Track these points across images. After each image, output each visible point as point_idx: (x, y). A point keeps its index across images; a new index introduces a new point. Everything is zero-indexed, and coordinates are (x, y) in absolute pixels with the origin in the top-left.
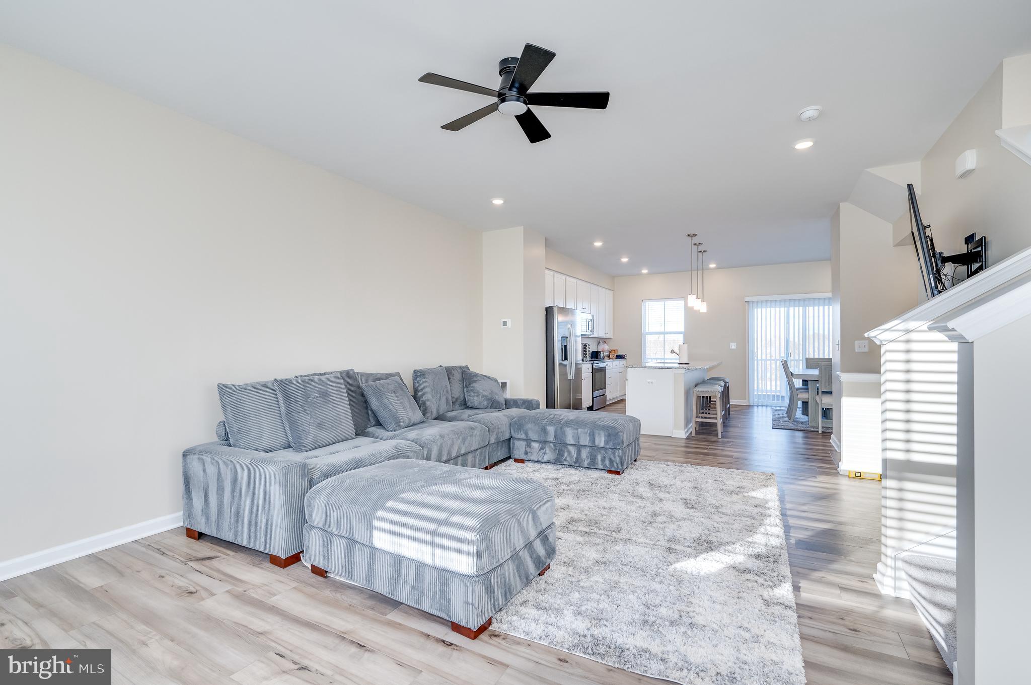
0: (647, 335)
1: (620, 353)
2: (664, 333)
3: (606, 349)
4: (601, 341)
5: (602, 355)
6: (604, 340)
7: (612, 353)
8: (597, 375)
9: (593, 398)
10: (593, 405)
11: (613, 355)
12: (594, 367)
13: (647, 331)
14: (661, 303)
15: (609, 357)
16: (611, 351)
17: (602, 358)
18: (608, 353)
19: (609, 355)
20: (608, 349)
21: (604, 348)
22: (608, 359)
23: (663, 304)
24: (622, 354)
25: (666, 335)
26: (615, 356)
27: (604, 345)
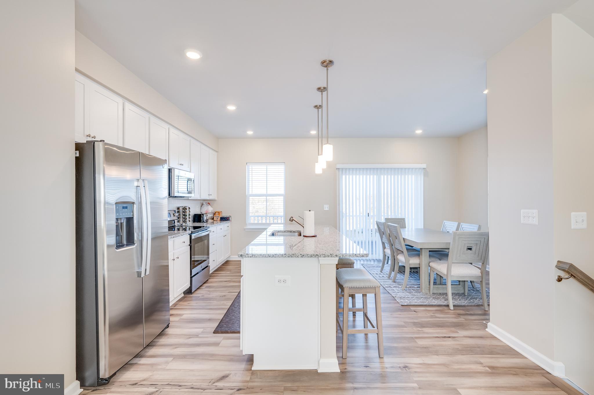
0: (250, 197)
1: (224, 215)
2: (267, 195)
3: (210, 211)
4: (204, 203)
5: (205, 218)
6: (209, 202)
7: (217, 215)
8: (197, 246)
9: (191, 277)
10: (191, 288)
11: (217, 218)
12: (193, 237)
13: (250, 193)
14: (263, 167)
15: (213, 219)
16: (215, 213)
17: (205, 221)
18: (212, 215)
19: (213, 218)
20: (212, 211)
21: (207, 210)
22: (213, 221)
23: (266, 167)
24: (227, 215)
25: (268, 197)
26: (219, 218)
27: (208, 207)
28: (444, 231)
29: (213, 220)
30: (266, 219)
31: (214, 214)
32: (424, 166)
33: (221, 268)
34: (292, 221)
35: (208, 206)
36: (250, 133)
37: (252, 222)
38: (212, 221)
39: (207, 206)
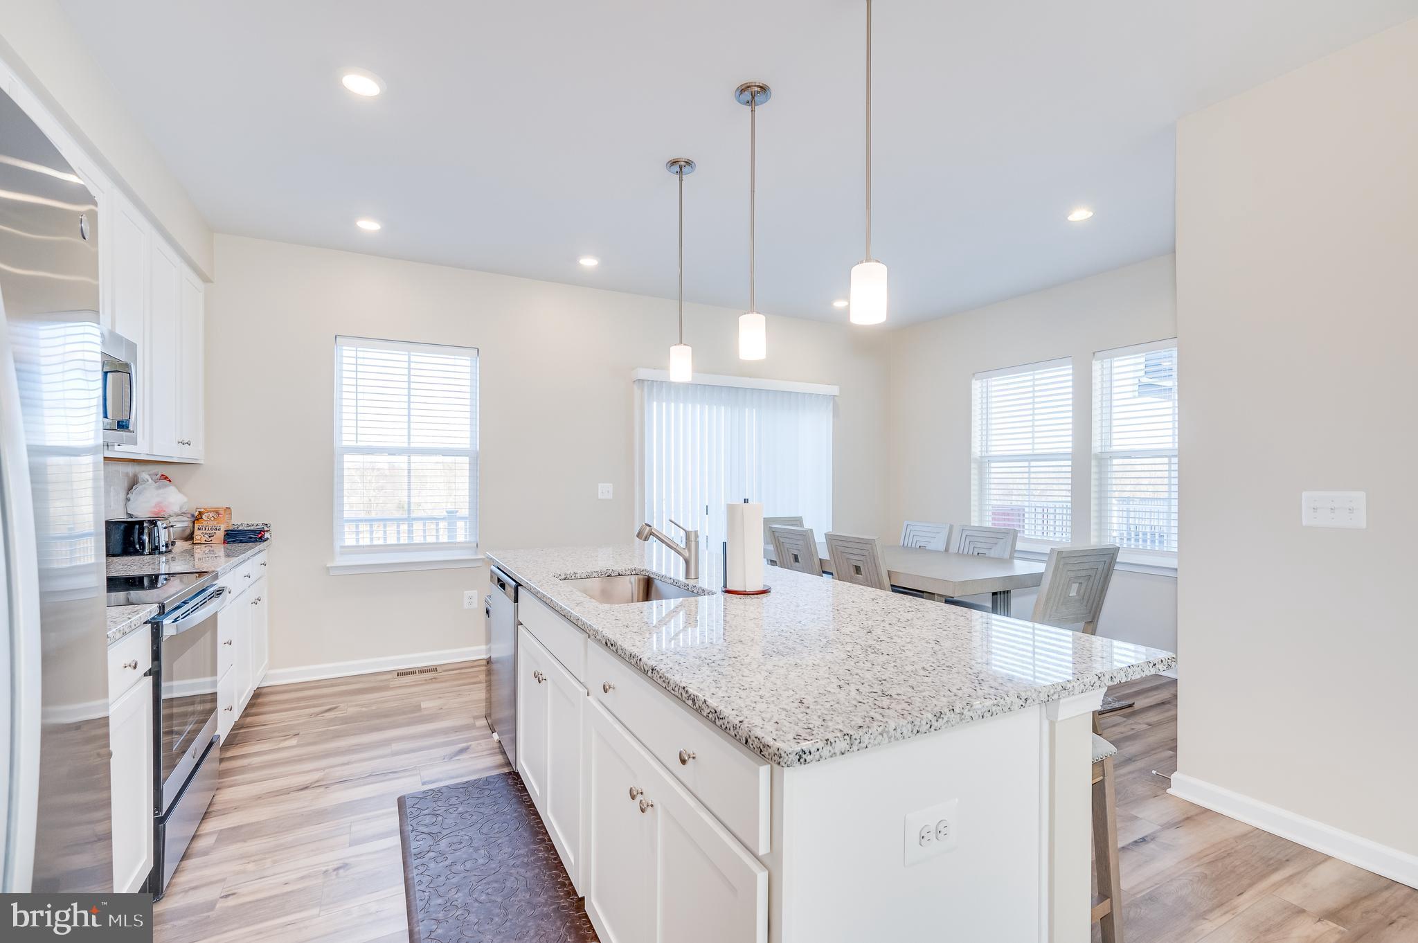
0: (347, 457)
1: (241, 520)
2: (409, 452)
3: (176, 509)
4: (145, 476)
5: (164, 537)
6: (169, 470)
7: (207, 521)
11: (210, 532)
13: (348, 441)
14: (393, 358)
15: (190, 537)
16: (200, 513)
17: (164, 549)
18: (185, 524)
19: (188, 532)
20: (181, 508)
21: (158, 504)
22: (190, 547)
23: (406, 358)
24: (250, 523)
25: (414, 458)
26: (220, 535)
27: (161, 491)
28: (909, 545)
29: (190, 542)
30: (410, 531)
31: (197, 518)
32: (834, 390)
33: (242, 727)
34: (646, 539)
35: (166, 486)
36: (369, 226)
37: (350, 540)
38: (187, 545)
39: (159, 488)
